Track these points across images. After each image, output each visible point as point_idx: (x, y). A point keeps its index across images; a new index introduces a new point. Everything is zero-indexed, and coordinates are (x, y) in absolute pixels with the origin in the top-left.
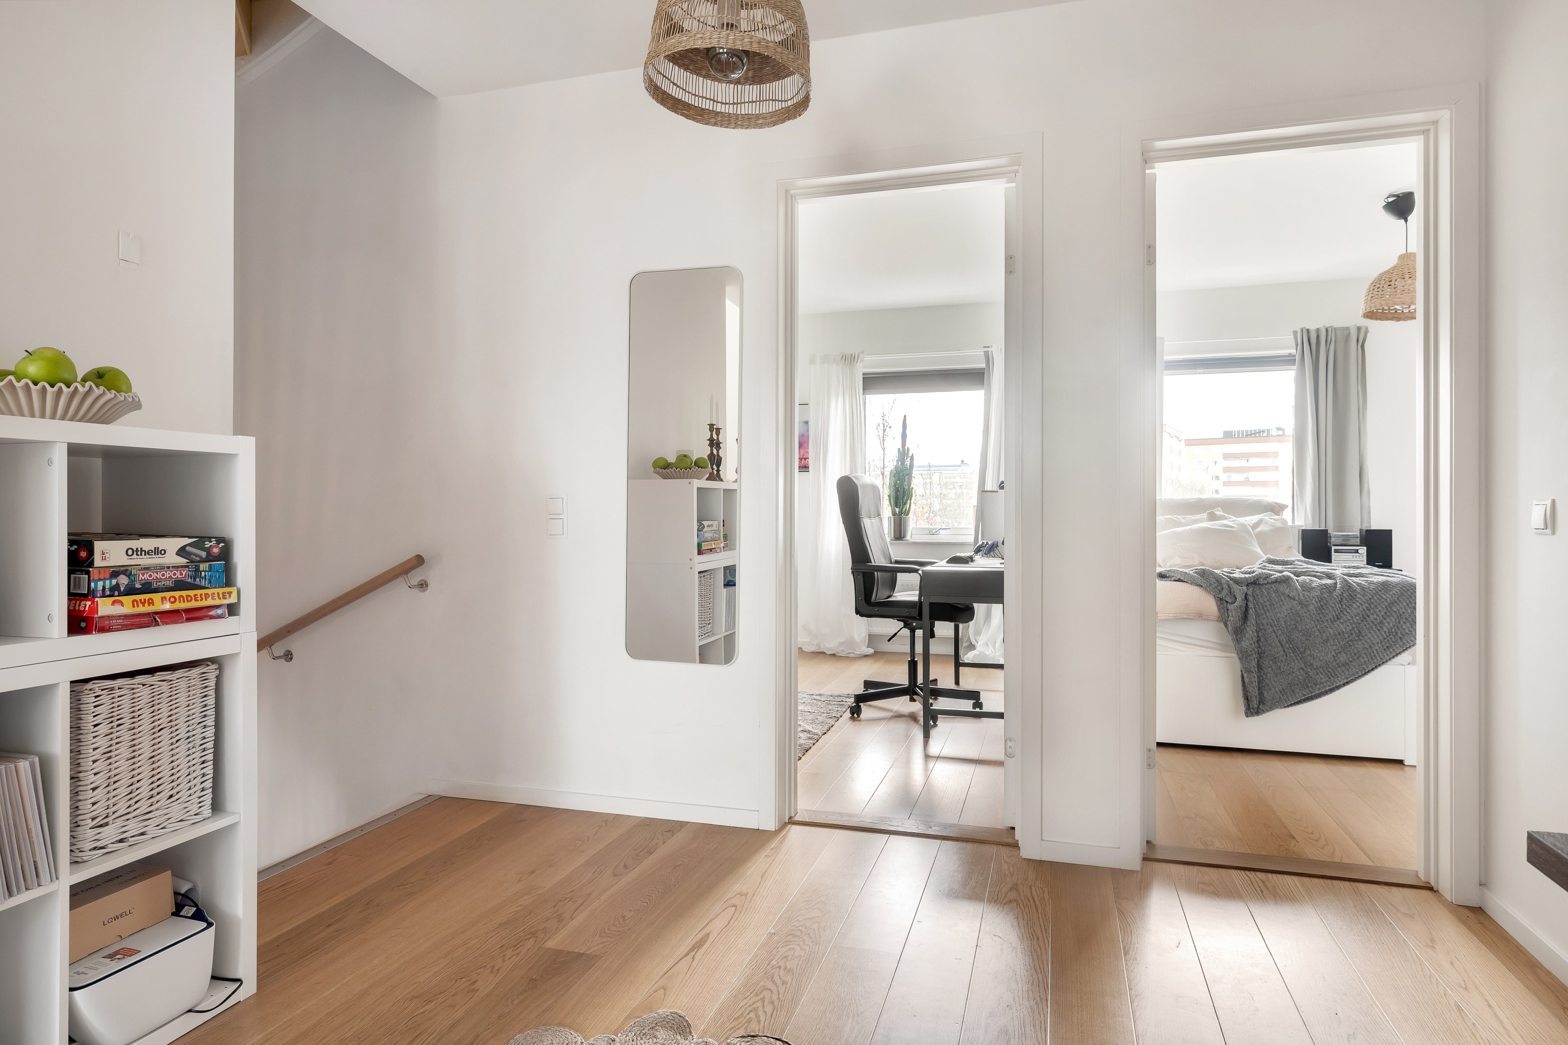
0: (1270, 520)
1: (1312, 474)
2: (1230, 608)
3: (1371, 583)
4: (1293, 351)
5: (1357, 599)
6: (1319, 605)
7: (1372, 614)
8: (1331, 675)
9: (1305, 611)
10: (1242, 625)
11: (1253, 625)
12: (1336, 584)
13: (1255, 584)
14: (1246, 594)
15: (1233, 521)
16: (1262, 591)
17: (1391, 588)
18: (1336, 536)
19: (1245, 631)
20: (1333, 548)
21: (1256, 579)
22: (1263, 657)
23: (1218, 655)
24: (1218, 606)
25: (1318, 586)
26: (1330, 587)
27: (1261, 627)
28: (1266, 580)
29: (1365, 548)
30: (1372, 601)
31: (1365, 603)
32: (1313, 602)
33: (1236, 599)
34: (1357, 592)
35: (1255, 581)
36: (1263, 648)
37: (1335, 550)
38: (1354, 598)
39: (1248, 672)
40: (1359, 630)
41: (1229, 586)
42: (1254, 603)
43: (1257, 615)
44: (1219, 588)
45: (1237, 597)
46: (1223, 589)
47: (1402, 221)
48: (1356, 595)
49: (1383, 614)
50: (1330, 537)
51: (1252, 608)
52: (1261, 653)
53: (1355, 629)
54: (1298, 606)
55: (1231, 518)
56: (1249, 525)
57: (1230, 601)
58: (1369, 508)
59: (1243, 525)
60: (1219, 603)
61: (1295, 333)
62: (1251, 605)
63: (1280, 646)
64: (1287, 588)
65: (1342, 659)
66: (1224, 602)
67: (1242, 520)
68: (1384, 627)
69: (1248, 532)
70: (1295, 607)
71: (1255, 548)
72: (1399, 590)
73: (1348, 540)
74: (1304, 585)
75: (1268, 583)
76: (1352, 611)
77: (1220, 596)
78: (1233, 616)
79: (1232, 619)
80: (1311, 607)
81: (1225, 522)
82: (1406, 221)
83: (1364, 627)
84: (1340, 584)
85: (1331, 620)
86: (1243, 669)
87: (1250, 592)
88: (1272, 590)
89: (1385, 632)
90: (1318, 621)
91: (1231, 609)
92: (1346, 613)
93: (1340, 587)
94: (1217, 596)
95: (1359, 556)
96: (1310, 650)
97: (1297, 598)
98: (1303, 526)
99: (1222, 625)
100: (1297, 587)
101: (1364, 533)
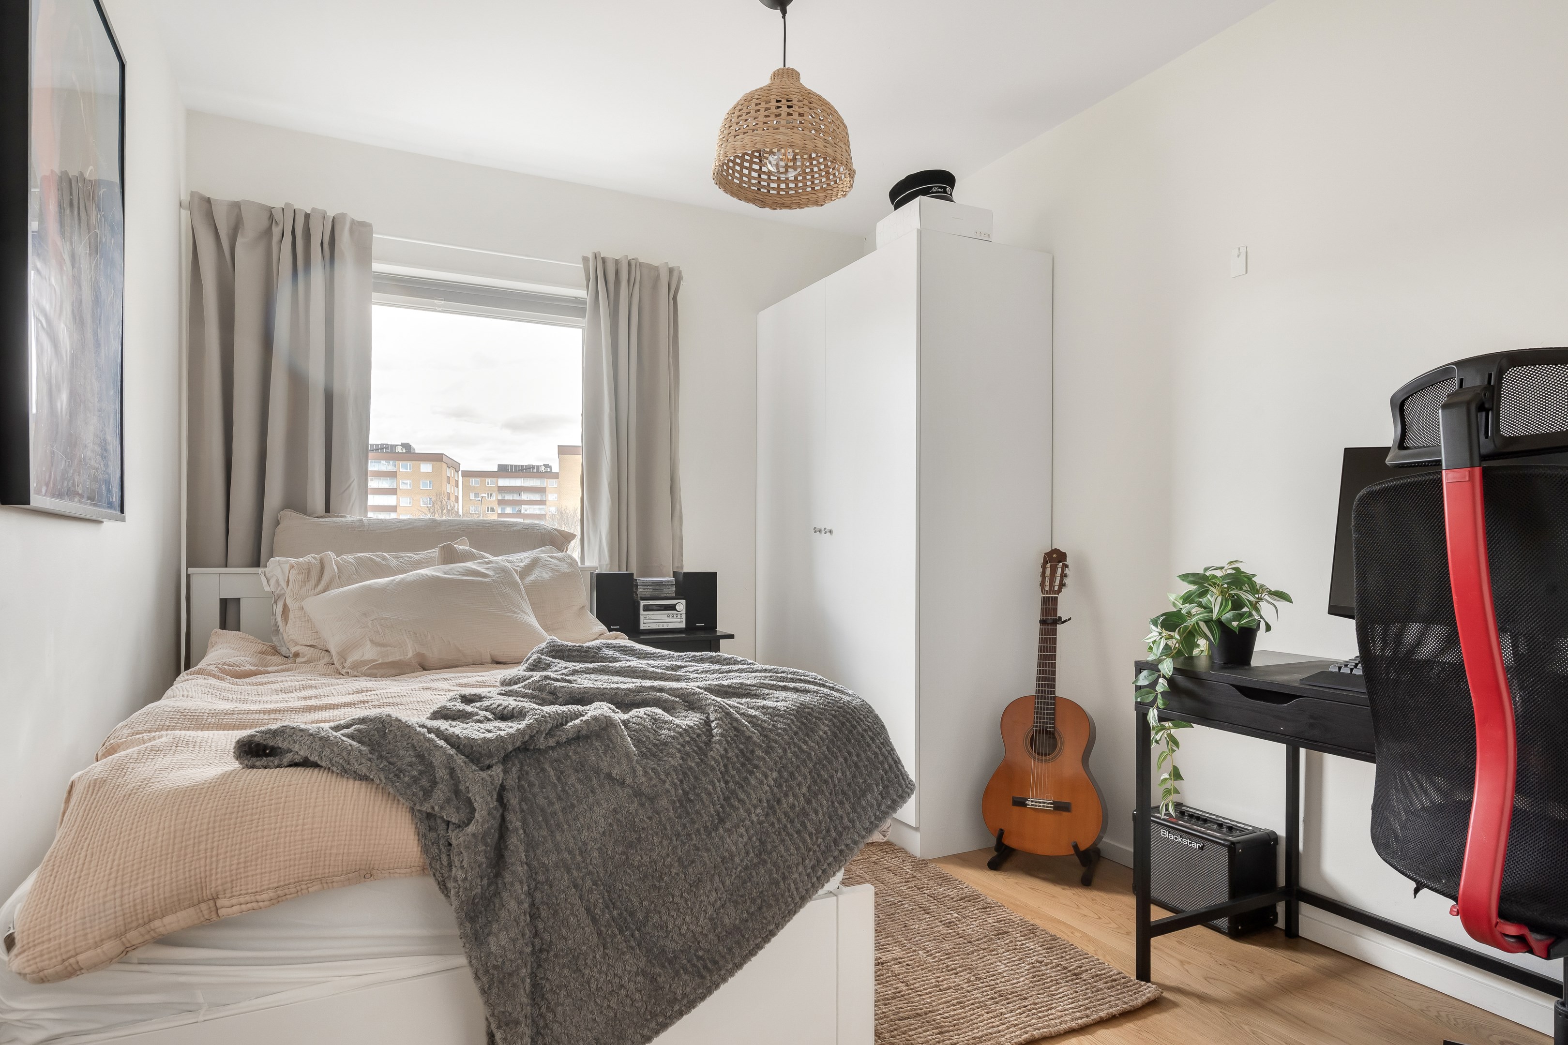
0: (550, 559)
1: (609, 484)
2: (454, 842)
3: (774, 713)
4: (582, 293)
5: (756, 762)
6: (680, 791)
7: (786, 795)
8: (705, 967)
9: (650, 814)
10: (489, 885)
11: (521, 882)
12: (707, 723)
13: (526, 750)
14: (503, 788)
15: (487, 563)
16: (543, 770)
17: (815, 723)
18: (646, 584)
19: (497, 901)
20: (642, 603)
21: (527, 737)
22: (546, 960)
23: (421, 971)
24: (422, 837)
25: (673, 737)
26: (699, 736)
27: (541, 878)
28: (553, 736)
29: (684, 602)
30: (784, 761)
31: (771, 770)
32: (667, 786)
33: (473, 810)
34: (754, 743)
35: (524, 743)
36: (546, 936)
37: (644, 606)
38: (748, 759)
39: (507, 1024)
40: (760, 840)
41: (452, 772)
42: (522, 811)
43: (531, 845)
44: (424, 782)
45: (476, 805)
46: (434, 783)
47: (778, 12)
48: (753, 752)
49: (804, 790)
50: (637, 586)
51: (516, 830)
52: (541, 951)
53: (754, 839)
54: (633, 802)
55: (484, 557)
56: (516, 571)
57: (454, 820)
58: (681, 539)
59: (504, 571)
60: (423, 829)
61: (585, 259)
62: (514, 821)
63: (588, 921)
64: (605, 752)
65: (726, 920)
66: (439, 821)
67: (502, 560)
68: (808, 824)
69: (514, 585)
70: (625, 804)
71: (525, 617)
72: (828, 726)
73: (661, 590)
74: (638, 734)
75: (558, 743)
76: (748, 795)
77: (426, 807)
78: (462, 867)
79: (460, 875)
80: (664, 802)
81: (471, 565)
82: (784, 12)
83: (770, 829)
84: (718, 726)
85: (706, 828)
86: (490, 1019)
87: (511, 781)
88: (568, 762)
89: (810, 835)
90: (678, 835)
91: (458, 845)
92: (736, 804)
93: (722, 735)
94: (418, 807)
95: (677, 615)
96: (659, 912)
97: (629, 781)
98: (596, 568)
99: (431, 883)
100: (627, 748)
101: (681, 578)
